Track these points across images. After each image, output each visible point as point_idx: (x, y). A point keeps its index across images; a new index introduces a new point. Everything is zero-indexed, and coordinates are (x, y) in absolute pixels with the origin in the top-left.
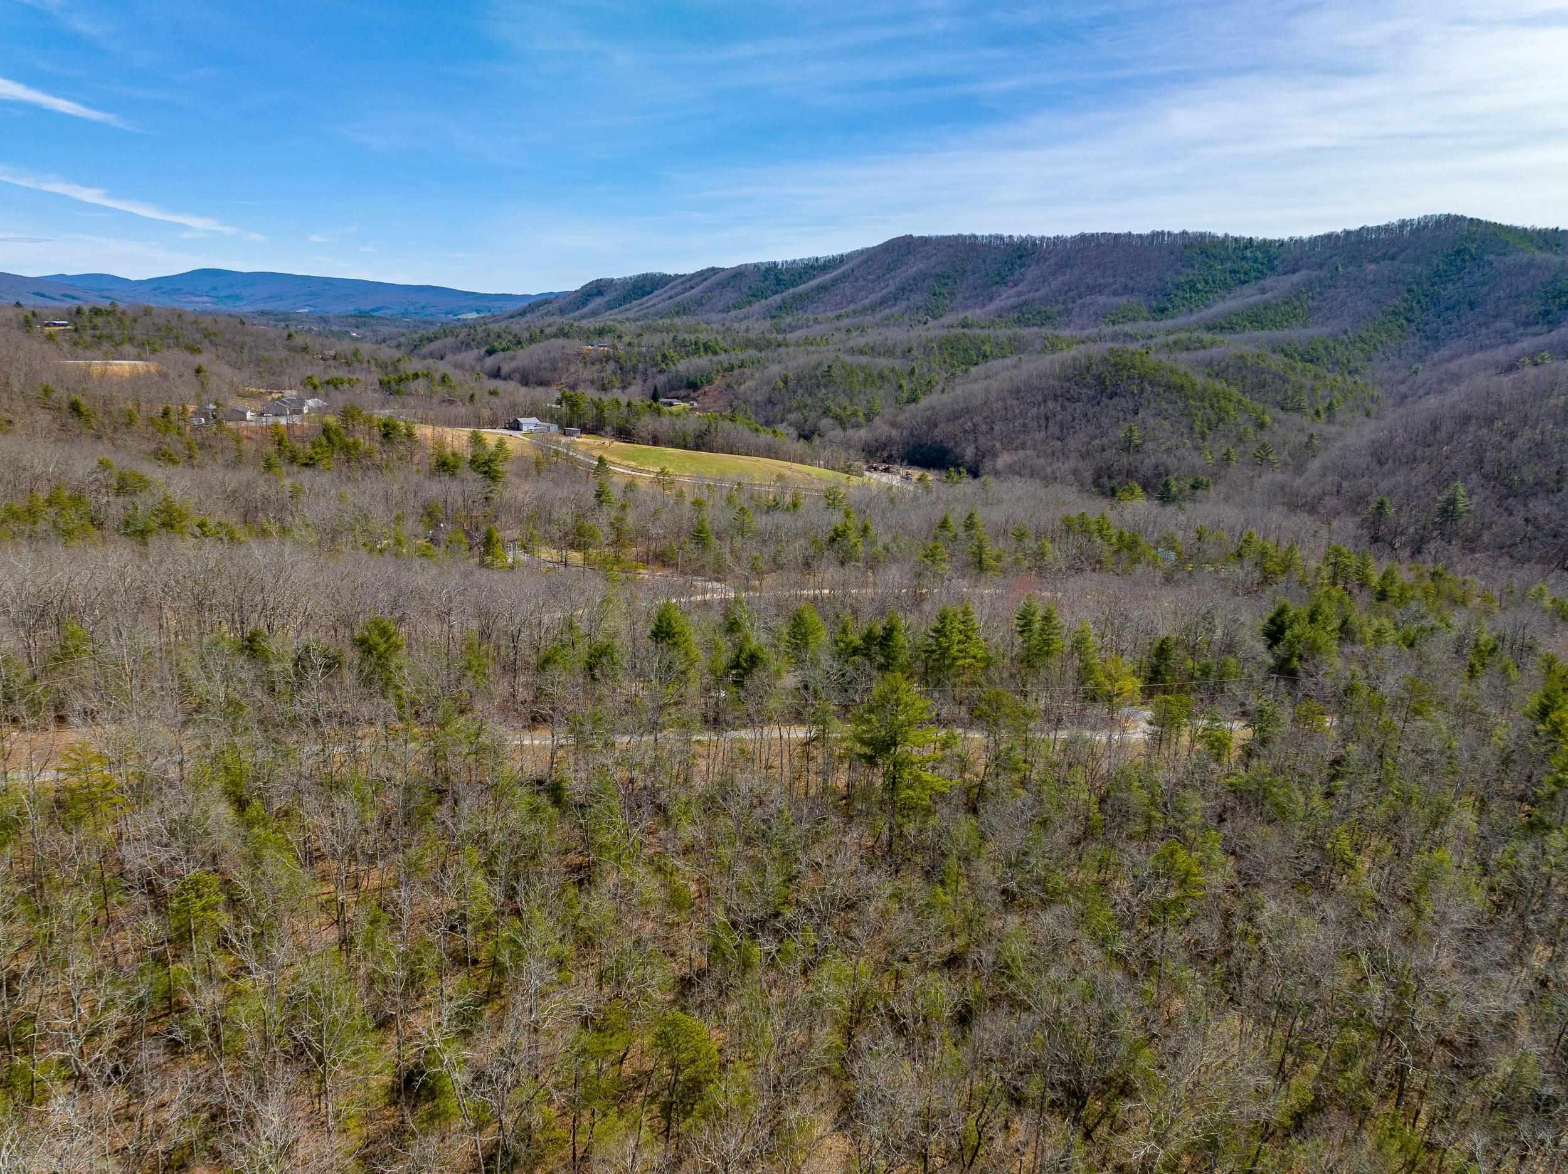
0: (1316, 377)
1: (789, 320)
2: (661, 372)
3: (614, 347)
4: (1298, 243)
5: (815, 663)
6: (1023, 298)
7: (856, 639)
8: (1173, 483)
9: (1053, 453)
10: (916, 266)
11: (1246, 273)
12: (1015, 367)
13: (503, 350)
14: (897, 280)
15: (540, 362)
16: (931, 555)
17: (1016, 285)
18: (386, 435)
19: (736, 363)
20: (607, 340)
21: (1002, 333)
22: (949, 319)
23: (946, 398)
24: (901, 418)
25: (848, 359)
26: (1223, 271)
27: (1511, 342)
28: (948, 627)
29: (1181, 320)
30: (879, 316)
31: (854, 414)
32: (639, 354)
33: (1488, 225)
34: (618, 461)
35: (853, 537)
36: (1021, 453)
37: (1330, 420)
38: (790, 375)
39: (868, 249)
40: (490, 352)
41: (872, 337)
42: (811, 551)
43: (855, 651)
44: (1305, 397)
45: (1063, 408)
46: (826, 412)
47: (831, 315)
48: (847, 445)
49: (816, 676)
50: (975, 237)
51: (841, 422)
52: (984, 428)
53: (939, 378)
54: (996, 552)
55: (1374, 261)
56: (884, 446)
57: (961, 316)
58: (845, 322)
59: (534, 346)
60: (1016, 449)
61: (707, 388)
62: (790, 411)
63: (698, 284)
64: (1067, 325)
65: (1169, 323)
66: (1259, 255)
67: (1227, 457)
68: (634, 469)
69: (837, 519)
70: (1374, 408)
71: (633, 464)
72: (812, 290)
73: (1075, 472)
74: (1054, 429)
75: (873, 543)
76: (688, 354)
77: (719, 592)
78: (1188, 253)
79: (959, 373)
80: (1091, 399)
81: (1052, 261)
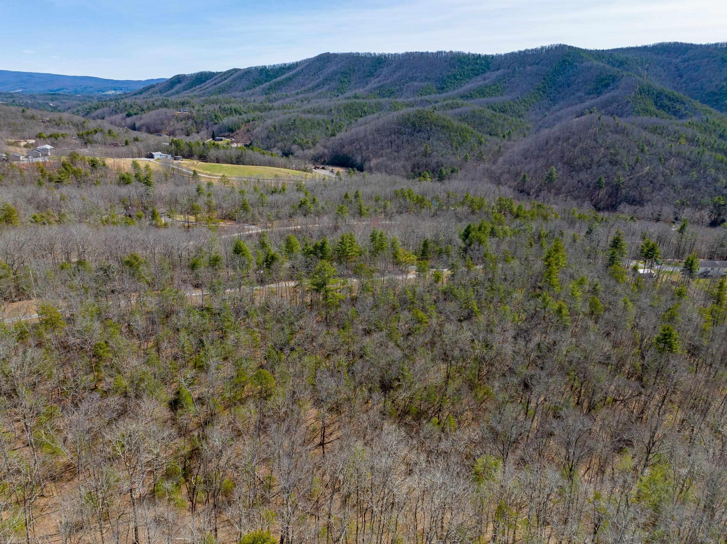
0: (505, 119)
1: (274, 95)
2: (215, 124)
3: (191, 112)
4: (500, 56)
5: (296, 258)
6: (381, 83)
7: (311, 248)
8: (444, 170)
9: (395, 159)
10: (333, 68)
11: (478, 71)
12: (378, 118)
13: (135, 114)
14: (324, 75)
15: (155, 120)
16: (341, 210)
17: (378, 77)
18: (93, 165)
19: (252, 118)
20: (187, 108)
21: (373, 101)
22: (348, 94)
23: (348, 134)
24: (328, 144)
25: (303, 116)
26: (468, 70)
27: (582, 102)
28: (345, 241)
29: (450, 93)
30: (316, 93)
31: (307, 142)
32: (204, 115)
33: (576, 49)
34: (202, 171)
35: (309, 204)
36: (381, 159)
37: (509, 140)
38: (277, 125)
39: (309, 59)
40: (129, 115)
41: (313, 105)
42: (292, 211)
43: (311, 252)
44: (499, 129)
45: (398, 138)
46: (294, 142)
47: (293, 92)
48: (304, 158)
49: (297, 263)
50: (359, 54)
51: (302, 147)
52: (364, 148)
53: (345, 123)
54: (366, 208)
55: (531, 65)
56: (322, 157)
57: (354, 92)
58: (301, 96)
59: (151, 112)
60: (379, 157)
61: (238, 131)
62: (278, 142)
63: (228, 77)
64: (401, 96)
65: (444, 95)
66: (483, 62)
67: (466, 158)
68: (210, 175)
69: (302, 196)
70: (527, 132)
71: (209, 172)
72: (284, 80)
73: (404, 167)
74: (394, 147)
75: (317, 206)
76: (227, 114)
77: (254, 230)
78: (452, 61)
79: (353, 121)
80: (409, 134)
81: (394, 65)
